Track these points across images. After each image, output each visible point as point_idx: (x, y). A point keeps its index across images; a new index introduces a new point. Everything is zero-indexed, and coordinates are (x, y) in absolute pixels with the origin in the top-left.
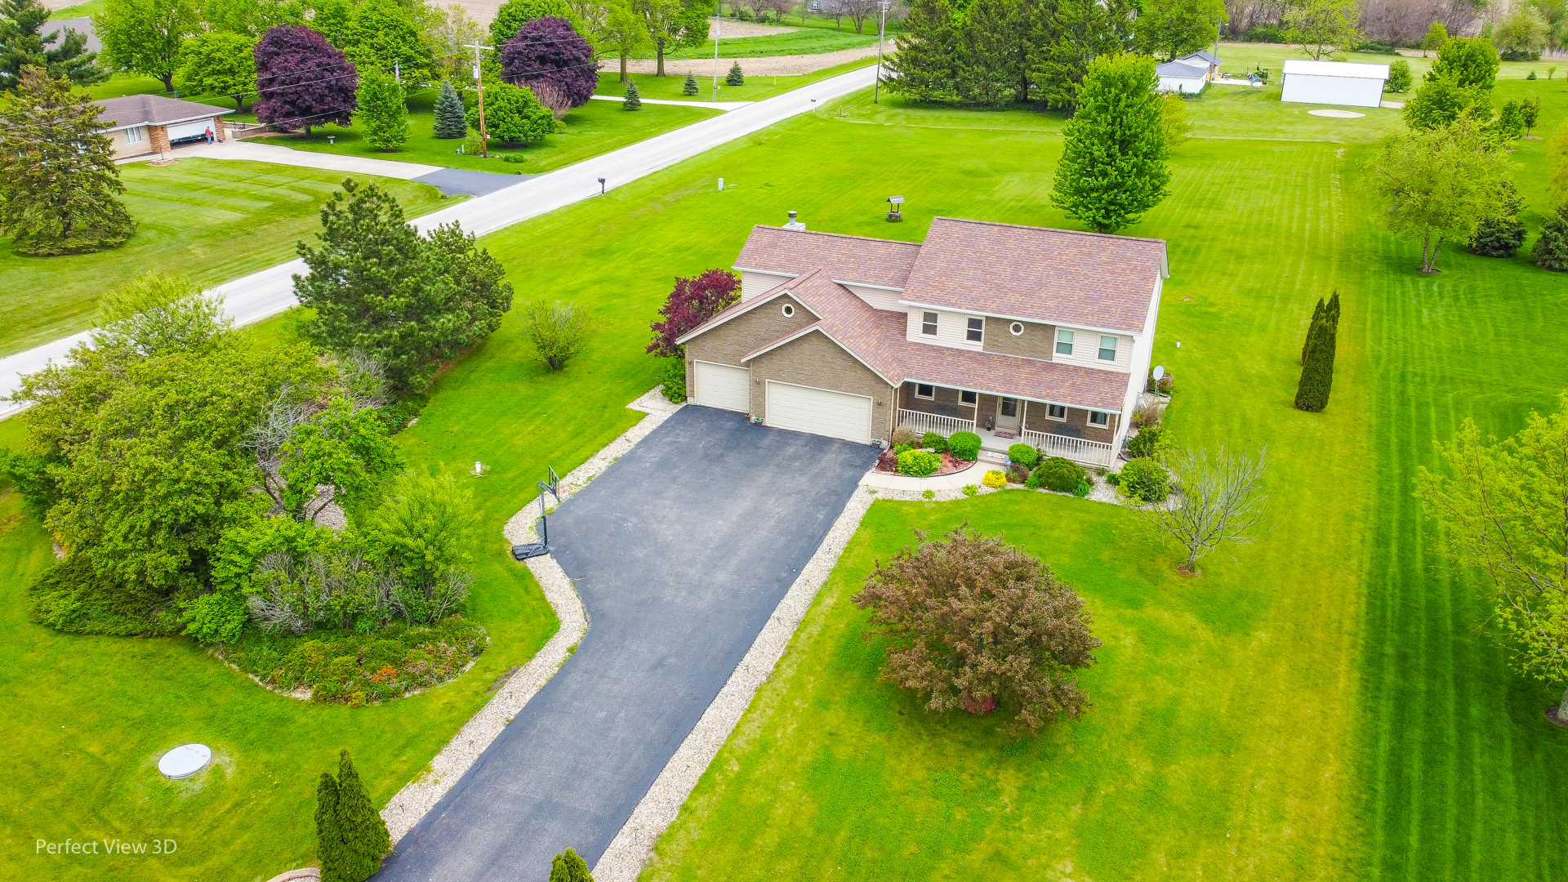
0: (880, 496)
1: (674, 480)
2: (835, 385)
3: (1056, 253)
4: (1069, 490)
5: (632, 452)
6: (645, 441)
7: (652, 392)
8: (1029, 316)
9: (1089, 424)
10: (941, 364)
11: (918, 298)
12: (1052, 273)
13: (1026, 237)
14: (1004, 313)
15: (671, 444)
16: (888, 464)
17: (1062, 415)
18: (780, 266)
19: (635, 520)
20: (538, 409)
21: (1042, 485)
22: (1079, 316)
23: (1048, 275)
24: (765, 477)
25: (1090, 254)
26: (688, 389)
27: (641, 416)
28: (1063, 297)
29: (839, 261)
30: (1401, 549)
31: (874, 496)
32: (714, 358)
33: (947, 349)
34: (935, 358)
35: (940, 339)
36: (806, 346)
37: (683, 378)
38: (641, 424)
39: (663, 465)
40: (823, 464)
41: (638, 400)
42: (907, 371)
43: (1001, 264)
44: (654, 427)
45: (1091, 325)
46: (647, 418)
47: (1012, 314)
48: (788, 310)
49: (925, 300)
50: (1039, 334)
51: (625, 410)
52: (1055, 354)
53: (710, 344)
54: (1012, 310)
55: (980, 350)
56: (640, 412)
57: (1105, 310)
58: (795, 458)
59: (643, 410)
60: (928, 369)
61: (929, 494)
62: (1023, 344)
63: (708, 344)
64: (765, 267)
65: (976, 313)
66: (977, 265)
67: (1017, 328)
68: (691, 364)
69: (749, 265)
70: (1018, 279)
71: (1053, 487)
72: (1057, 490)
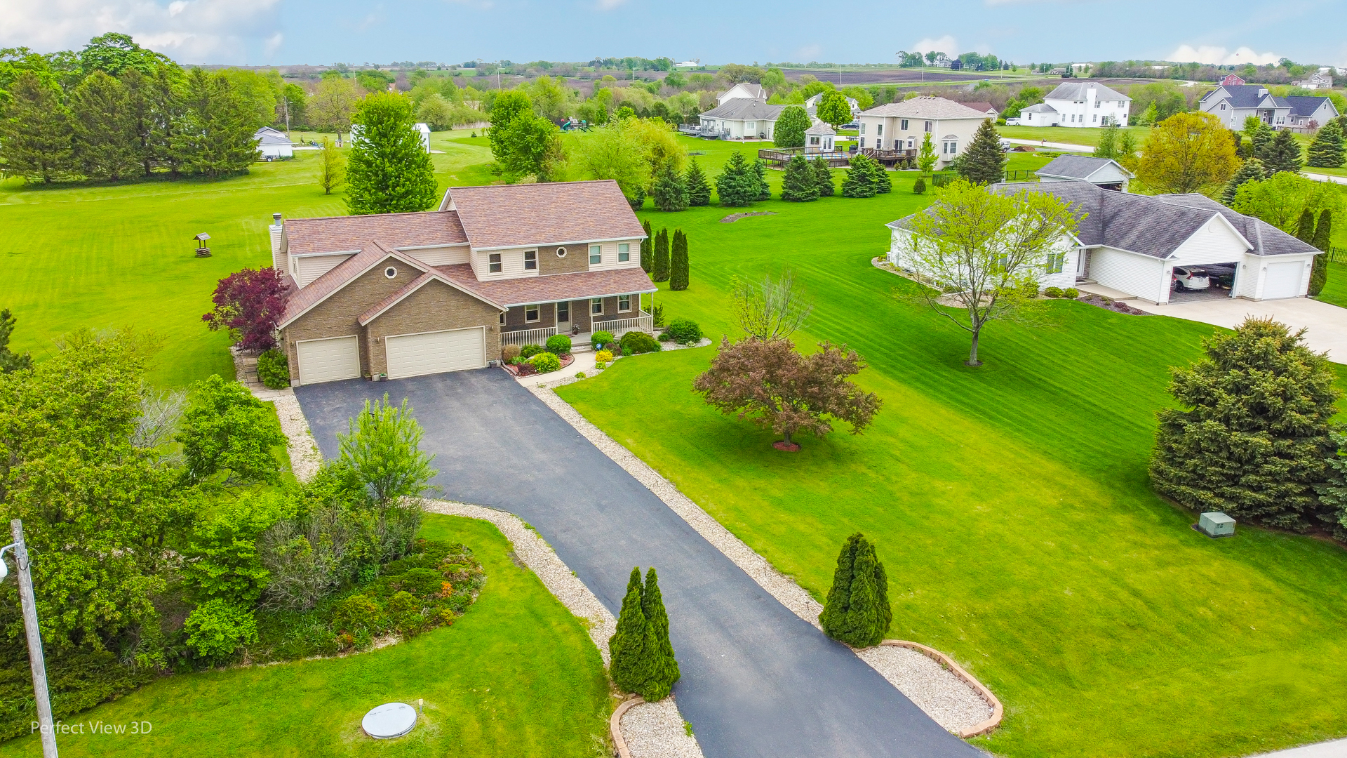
2: (451, 324)
5: (313, 424)
6: (309, 415)
8: (567, 241)
11: (482, 245)
12: (562, 210)
15: (337, 409)
16: (527, 370)
17: (600, 310)
21: (634, 352)
22: (601, 234)
24: (453, 403)
27: (270, 403)
28: (583, 224)
31: (550, 388)
33: (516, 279)
35: (507, 274)
36: (422, 297)
37: (286, 362)
38: (279, 406)
40: (477, 387)
43: (524, 211)
44: (297, 406)
45: (610, 237)
46: (276, 403)
47: (556, 242)
48: (390, 272)
49: (491, 245)
50: (577, 252)
52: (591, 265)
53: (312, 322)
54: (557, 238)
55: (537, 275)
57: (614, 226)
58: (451, 388)
61: (580, 376)
62: (568, 263)
63: (310, 324)
64: (324, 250)
65: (532, 246)
66: (508, 215)
67: (561, 252)
68: (293, 346)
69: (307, 251)
70: (543, 219)
71: (642, 350)
72: (645, 352)
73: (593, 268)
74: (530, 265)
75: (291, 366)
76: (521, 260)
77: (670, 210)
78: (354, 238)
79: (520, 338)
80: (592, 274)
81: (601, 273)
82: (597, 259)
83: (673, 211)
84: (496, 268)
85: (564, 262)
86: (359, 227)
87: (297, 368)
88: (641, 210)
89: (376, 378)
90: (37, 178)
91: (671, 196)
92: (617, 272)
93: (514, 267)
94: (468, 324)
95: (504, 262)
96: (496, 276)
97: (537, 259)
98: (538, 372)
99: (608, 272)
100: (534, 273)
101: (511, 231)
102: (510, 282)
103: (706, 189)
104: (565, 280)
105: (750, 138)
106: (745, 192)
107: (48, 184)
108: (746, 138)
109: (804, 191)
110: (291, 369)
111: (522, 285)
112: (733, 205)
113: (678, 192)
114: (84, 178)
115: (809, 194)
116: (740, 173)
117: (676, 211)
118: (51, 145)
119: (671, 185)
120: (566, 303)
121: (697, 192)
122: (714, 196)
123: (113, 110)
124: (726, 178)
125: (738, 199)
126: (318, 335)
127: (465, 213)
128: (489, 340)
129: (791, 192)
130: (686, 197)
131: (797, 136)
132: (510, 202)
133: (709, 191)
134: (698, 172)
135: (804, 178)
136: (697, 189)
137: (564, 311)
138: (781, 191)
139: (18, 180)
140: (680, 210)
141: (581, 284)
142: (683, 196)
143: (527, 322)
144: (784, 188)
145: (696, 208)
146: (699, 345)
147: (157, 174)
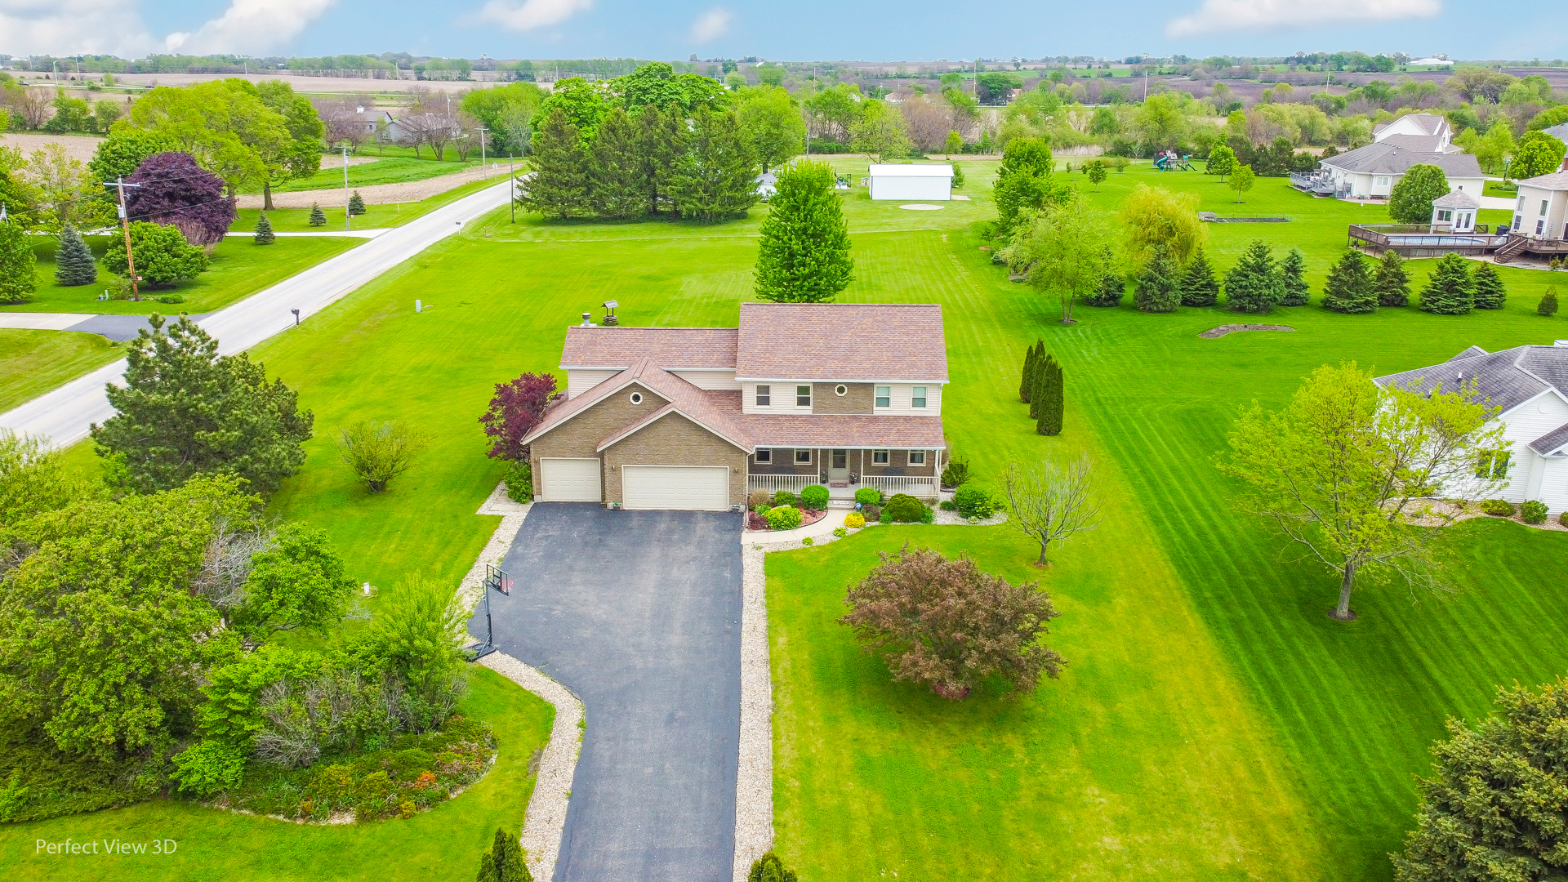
0: (767, 549)
1: (571, 568)
2: (691, 461)
4: (918, 520)
5: (512, 551)
6: (518, 540)
7: (492, 497)
8: (852, 378)
9: (910, 464)
10: (781, 429)
11: (751, 374)
12: (858, 340)
13: (826, 313)
14: (830, 378)
15: (546, 538)
16: (757, 524)
17: (885, 460)
18: (607, 361)
19: (559, 607)
20: (386, 529)
21: (895, 519)
22: (892, 373)
23: (854, 344)
24: (655, 552)
25: (884, 321)
26: (535, 488)
27: (497, 520)
28: (875, 359)
29: (662, 351)
30: (1174, 524)
31: (763, 550)
33: (782, 416)
34: (774, 424)
35: (774, 408)
36: (661, 428)
37: (530, 477)
38: (502, 526)
39: (549, 556)
40: (699, 532)
41: (484, 506)
42: (754, 439)
43: (813, 337)
44: (518, 526)
45: (905, 379)
46: (504, 520)
47: (837, 378)
48: (637, 398)
49: (759, 376)
50: (861, 392)
51: (478, 516)
52: (875, 408)
54: (836, 374)
55: (809, 413)
56: (493, 516)
57: (912, 365)
58: (670, 531)
59: (495, 513)
60: (772, 435)
61: (807, 541)
62: (849, 403)
63: (555, 441)
64: (592, 364)
65: (807, 381)
66: (793, 341)
67: (841, 390)
68: (537, 462)
69: (576, 363)
70: (832, 348)
71: (905, 520)
72: (908, 522)
73: (878, 411)
74: (803, 402)
75: (534, 481)
76: (794, 395)
77: (1150, 311)
78: (628, 353)
79: (777, 483)
80: (876, 419)
81: (887, 419)
82: (885, 402)
83: (1155, 312)
84: (764, 401)
85: (843, 401)
86: (637, 340)
87: (539, 484)
88: (1117, 305)
89: (610, 505)
90: (554, 213)
91: (1153, 293)
92: (907, 419)
93: (784, 402)
94: (710, 462)
95: (773, 394)
96: (763, 410)
97: (811, 396)
98: (769, 528)
99: (896, 418)
100: (807, 410)
101: (788, 361)
102: (776, 418)
103: (1211, 285)
104: (839, 423)
105: (1380, 198)
106: (1260, 295)
107: (564, 220)
108: (1373, 197)
109: (1353, 299)
110: (534, 484)
111: (787, 424)
112: (1242, 310)
113: (1165, 289)
114: (594, 214)
115: (1358, 305)
117: (1159, 312)
118: (568, 181)
119: (1157, 278)
120: (844, 451)
121: (1196, 289)
122: (1222, 295)
123: (623, 149)
124: (1239, 274)
125: (1250, 303)
126: (560, 454)
127: (746, 334)
128: (733, 482)
129: (1334, 298)
130: (1175, 296)
132: (801, 325)
133: (1216, 288)
134: (1203, 264)
136: (1197, 285)
137: (840, 457)
138: (1323, 296)
139: (536, 214)
140: (1165, 312)
141: (855, 430)
142: (1171, 294)
143: (796, 463)
144: (1326, 291)
145: (1190, 310)
146: (985, 522)
147: (662, 213)
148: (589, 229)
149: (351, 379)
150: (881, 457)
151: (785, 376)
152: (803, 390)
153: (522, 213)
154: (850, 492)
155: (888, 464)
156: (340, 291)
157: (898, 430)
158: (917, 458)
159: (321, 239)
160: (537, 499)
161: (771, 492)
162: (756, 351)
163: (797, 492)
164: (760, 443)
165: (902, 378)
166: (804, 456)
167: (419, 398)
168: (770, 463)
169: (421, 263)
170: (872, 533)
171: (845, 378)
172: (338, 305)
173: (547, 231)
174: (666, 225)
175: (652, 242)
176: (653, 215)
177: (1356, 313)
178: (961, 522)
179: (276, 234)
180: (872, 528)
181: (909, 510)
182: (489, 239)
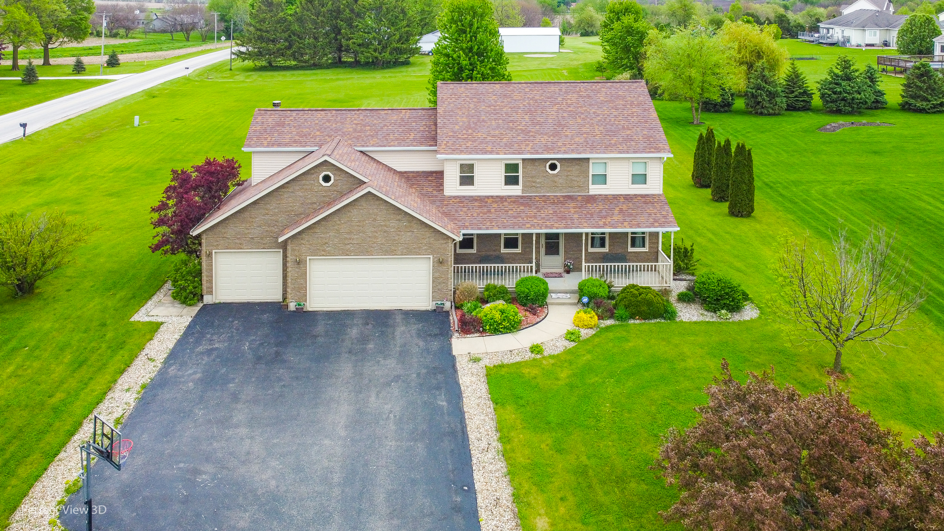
0: (486, 362)
1: (235, 397)
2: (389, 250)
3: (560, 99)
4: (660, 316)
5: (162, 372)
6: (173, 356)
7: (155, 298)
8: (565, 152)
9: (630, 249)
10: (489, 211)
11: (454, 151)
12: (565, 115)
13: (527, 90)
14: (542, 153)
15: (209, 352)
16: (470, 326)
17: (603, 245)
18: (295, 142)
20: (13, 343)
21: (632, 317)
22: (608, 148)
23: (563, 117)
24: (345, 369)
25: (589, 97)
26: (204, 287)
27: (155, 327)
28: (587, 133)
29: (355, 130)
31: (482, 364)
32: (237, 245)
33: (488, 197)
34: (480, 207)
35: (479, 189)
36: (354, 212)
37: (199, 274)
38: (159, 336)
39: (210, 381)
40: (399, 341)
41: (143, 310)
42: (460, 224)
43: (517, 113)
44: (177, 336)
45: (624, 152)
46: (163, 328)
47: (548, 153)
48: (327, 179)
49: (461, 152)
50: (575, 169)
51: (131, 323)
52: (591, 186)
53: (231, 231)
54: (548, 150)
55: (519, 193)
56: (150, 323)
57: (628, 139)
58: (363, 340)
59: (153, 319)
60: (479, 218)
61: (535, 349)
62: (561, 181)
64: (279, 145)
65: (515, 158)
66: (495, 117)
67: (553, 167)
68: (209, 255)
69: (261, 145)
70: (538, 123)
71: (645, 316)
72: (648, 319)
73: (595, 189)
74: (511, 180)
75: (204, 278)
76: (501, 173)
77: (761, 114)
78: (318, 133)
79: (484, 274)
80: (593, 199)
81: (606, 198)
82: (602, 179)
83: (766, 115)
84: (467, 180)
85: (556, 179)
86: (328, 121)
87: (210, 282)
88: (730, 111)
89: (292, 306)
90: (263, 62)
91: (764, 100)
92: (628, 198)
93: (489, 182)
94: (411, 251)
95: (479, 173)
96: (467, 191)
97: (520, 174)
98: (484, 331)
99: (616, 197)
100: (515, 190)
101: (493, 136)
102: (482, 200)
103: (806, 93)
104: (553, 203)
105: (872, 45)
106: (853, 99)
107: (271, 67)
108: (867, 45)
109: (929, 101)
110: (204, 282)
111: (495, 205)
112: (838, 112)
113: (772, 95)
114: (294, 63)
115: (935, 106)
116: (848, 78)
117: (769, 115)
119: (764, 87)
120: (557, 236)
121: (796, 97)
122: (817, 101)
124: (831, 83)
125: (845, 106)
127: (445, 112)
128: (437, 275)
129: (912, 101)
130: (781, 101)
131: (924, 44)
132: (503, 102)
133: (810, 96)
134: (797, 76)
135: (929, 87)
136: (796, 93)
137: (552, 243)
138: (900, 100)
139: (249, 63)
140: (775, 114)
141: (572, 210)
142: (778, 100)
143: (503, 251)
144: (903, 97)
145: (794, 113)
146: (737, 317)
147: (345, 62)
148: (288, 73)
149: (52, 179)
150: (597, 242)
151: (491, 152)
152: (511, 168)
153: (238, 64)
154: (572, 282)
155: (606, 250)
156: (73, 113)
157: (621, 211)
158: (637, 242)
159: (77, 80)
160: (208, 299)
161: (480, 285)
162: (457, 127)
163: (510, 283)
164: (467, 228)
165: (620, 153)
166: (511, 242)
167: (111, 195)
168: (474, 251)
169: (151, 94)
170: (611, 335)
171: (558, 153)
172: (69, 122)
173: (255, 75)
174: (349, 70)
175: (338, 79)
176: (338, 64)
177: (934, 113)
178: (709, 317)
179: (40, 78)
180: (608, 328)
181: (649, 303)
182: (210, 80)
